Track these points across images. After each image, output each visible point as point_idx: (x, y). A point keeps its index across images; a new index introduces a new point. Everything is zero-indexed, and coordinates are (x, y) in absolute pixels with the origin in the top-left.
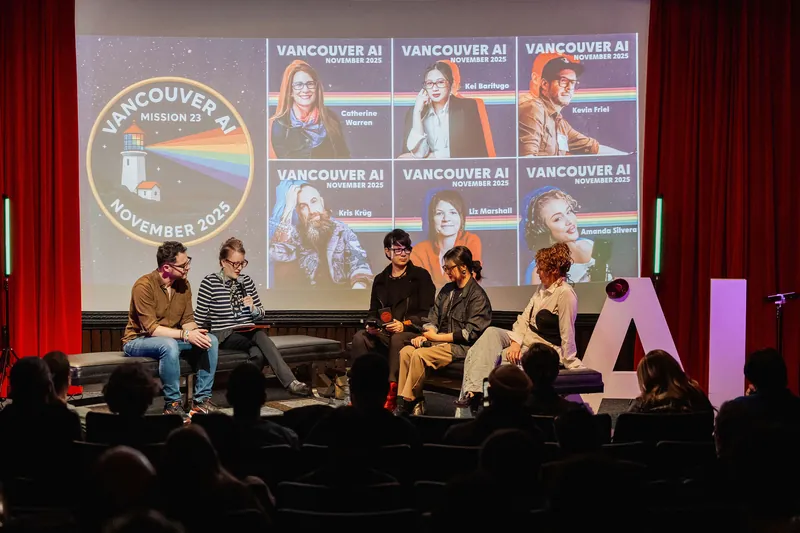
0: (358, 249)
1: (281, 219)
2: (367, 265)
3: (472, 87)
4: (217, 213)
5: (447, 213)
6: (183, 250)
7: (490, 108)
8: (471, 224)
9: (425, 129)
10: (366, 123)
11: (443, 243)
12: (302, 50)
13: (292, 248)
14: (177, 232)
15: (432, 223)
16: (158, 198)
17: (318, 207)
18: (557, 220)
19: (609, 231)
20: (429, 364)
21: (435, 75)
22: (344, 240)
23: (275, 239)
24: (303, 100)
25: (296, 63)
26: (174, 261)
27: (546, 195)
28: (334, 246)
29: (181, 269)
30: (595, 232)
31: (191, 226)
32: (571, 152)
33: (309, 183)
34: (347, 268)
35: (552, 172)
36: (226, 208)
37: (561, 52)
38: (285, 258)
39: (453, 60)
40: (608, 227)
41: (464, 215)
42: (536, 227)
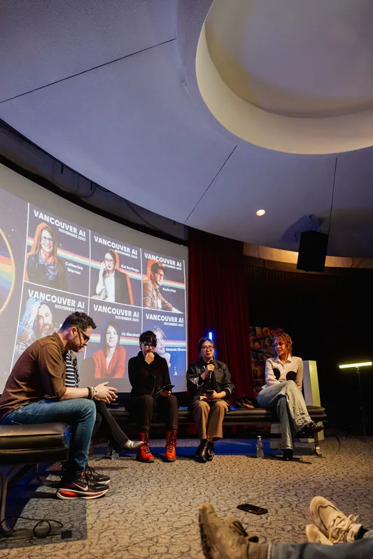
1: (27, 325)
3: (124, 267)
5: (112, 334)
7: (131, 279)
9: (104, 284)
10: (77, 273)
11: (109, 351)
12: (47, 218)
15: (105, 338)
17: (49, 320)
19: (176, 350)
21: (108, 256)
23: (21, 339)
24: (46, 249)
25: (43, 225)
30: (171, 350)
32: (162, 309)
33: (45, 302)
35: (155, 317)
37: (158, 261)
39: (116, 251)
41: (120, 335)
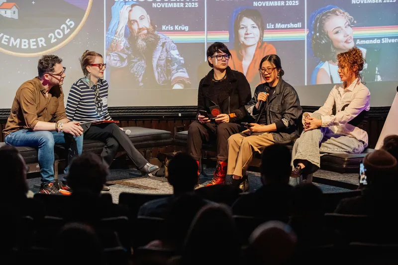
0: (177, 57)
1: (116, 34)
2: (184, 69)
4: (64, 28)
5: (249, 27)
6: (60, 61)
8: (268, 36)
11: (245, 51)
13: (125, 56)
14: (32, 44)
15: (237, 36)
16: (16, 17)
17: (146, 23)
18: (337, 33)
19: (379, 41)
20: (256, 149)
22: (166, 49)
23: (111, 49)
26: (52, 70)
27: (330, 12)
28: (158, 54)
29: (59, 77)
30: (367, 42)
31: (43, 39)
33: (138, 3)
34: (169, 73)
36: (71, 24)
38: (119, 64)
40: (378, 38)
41: (263, 29)
42: (320, 38)
